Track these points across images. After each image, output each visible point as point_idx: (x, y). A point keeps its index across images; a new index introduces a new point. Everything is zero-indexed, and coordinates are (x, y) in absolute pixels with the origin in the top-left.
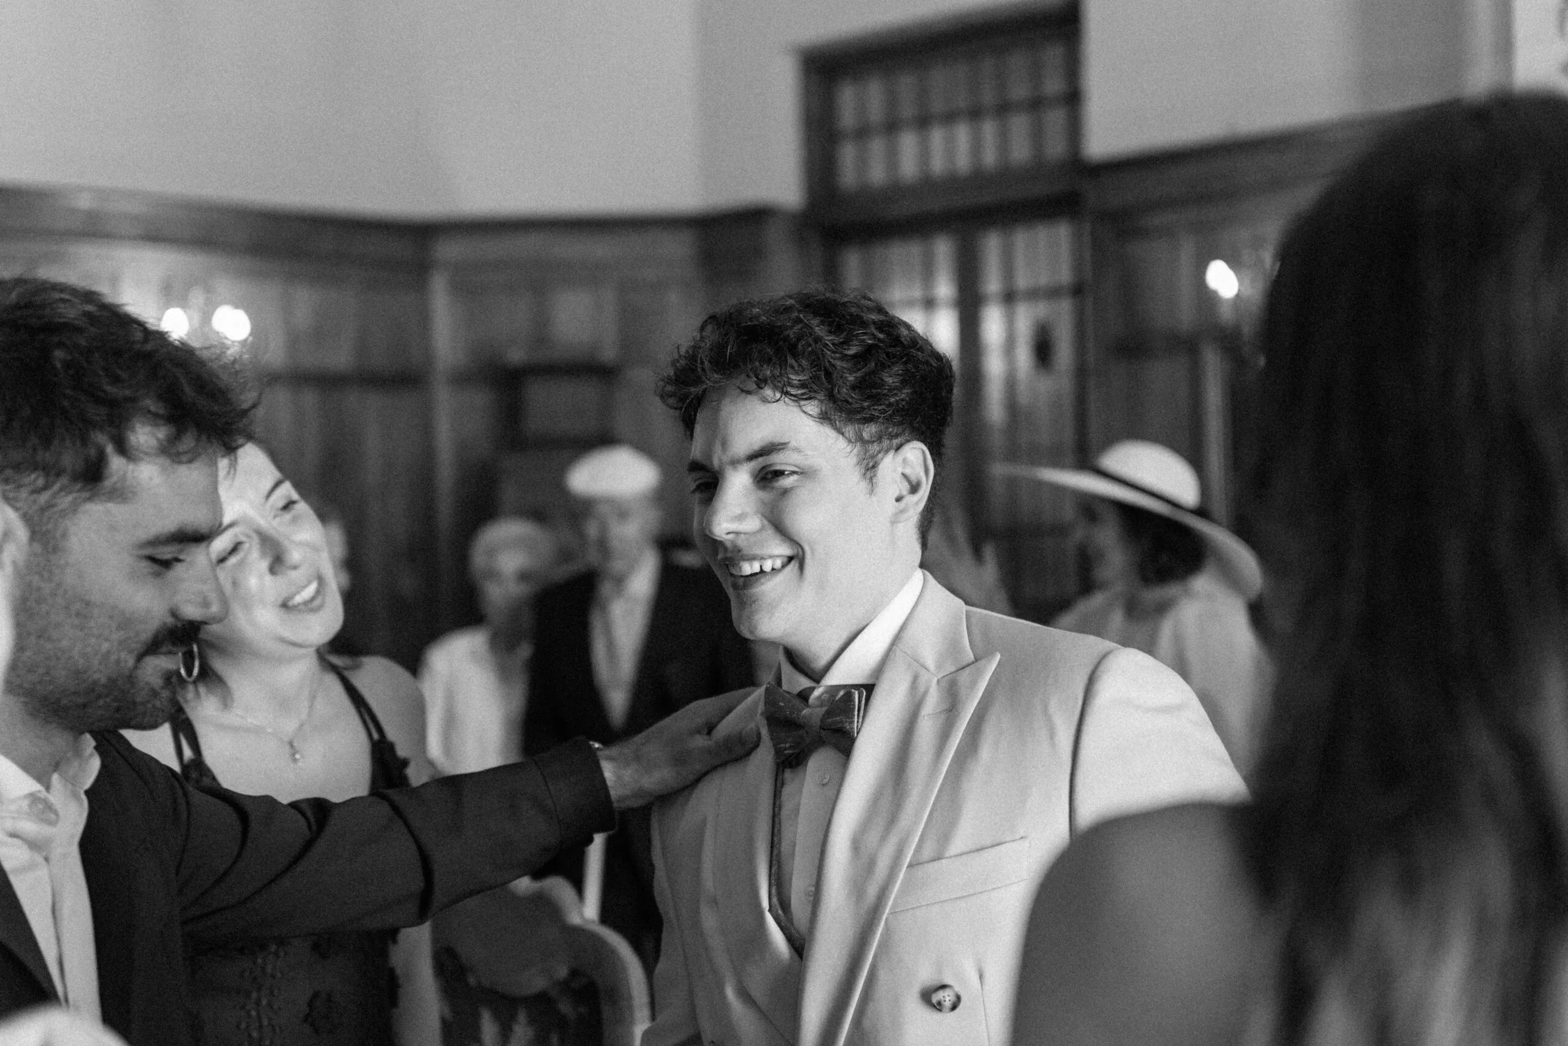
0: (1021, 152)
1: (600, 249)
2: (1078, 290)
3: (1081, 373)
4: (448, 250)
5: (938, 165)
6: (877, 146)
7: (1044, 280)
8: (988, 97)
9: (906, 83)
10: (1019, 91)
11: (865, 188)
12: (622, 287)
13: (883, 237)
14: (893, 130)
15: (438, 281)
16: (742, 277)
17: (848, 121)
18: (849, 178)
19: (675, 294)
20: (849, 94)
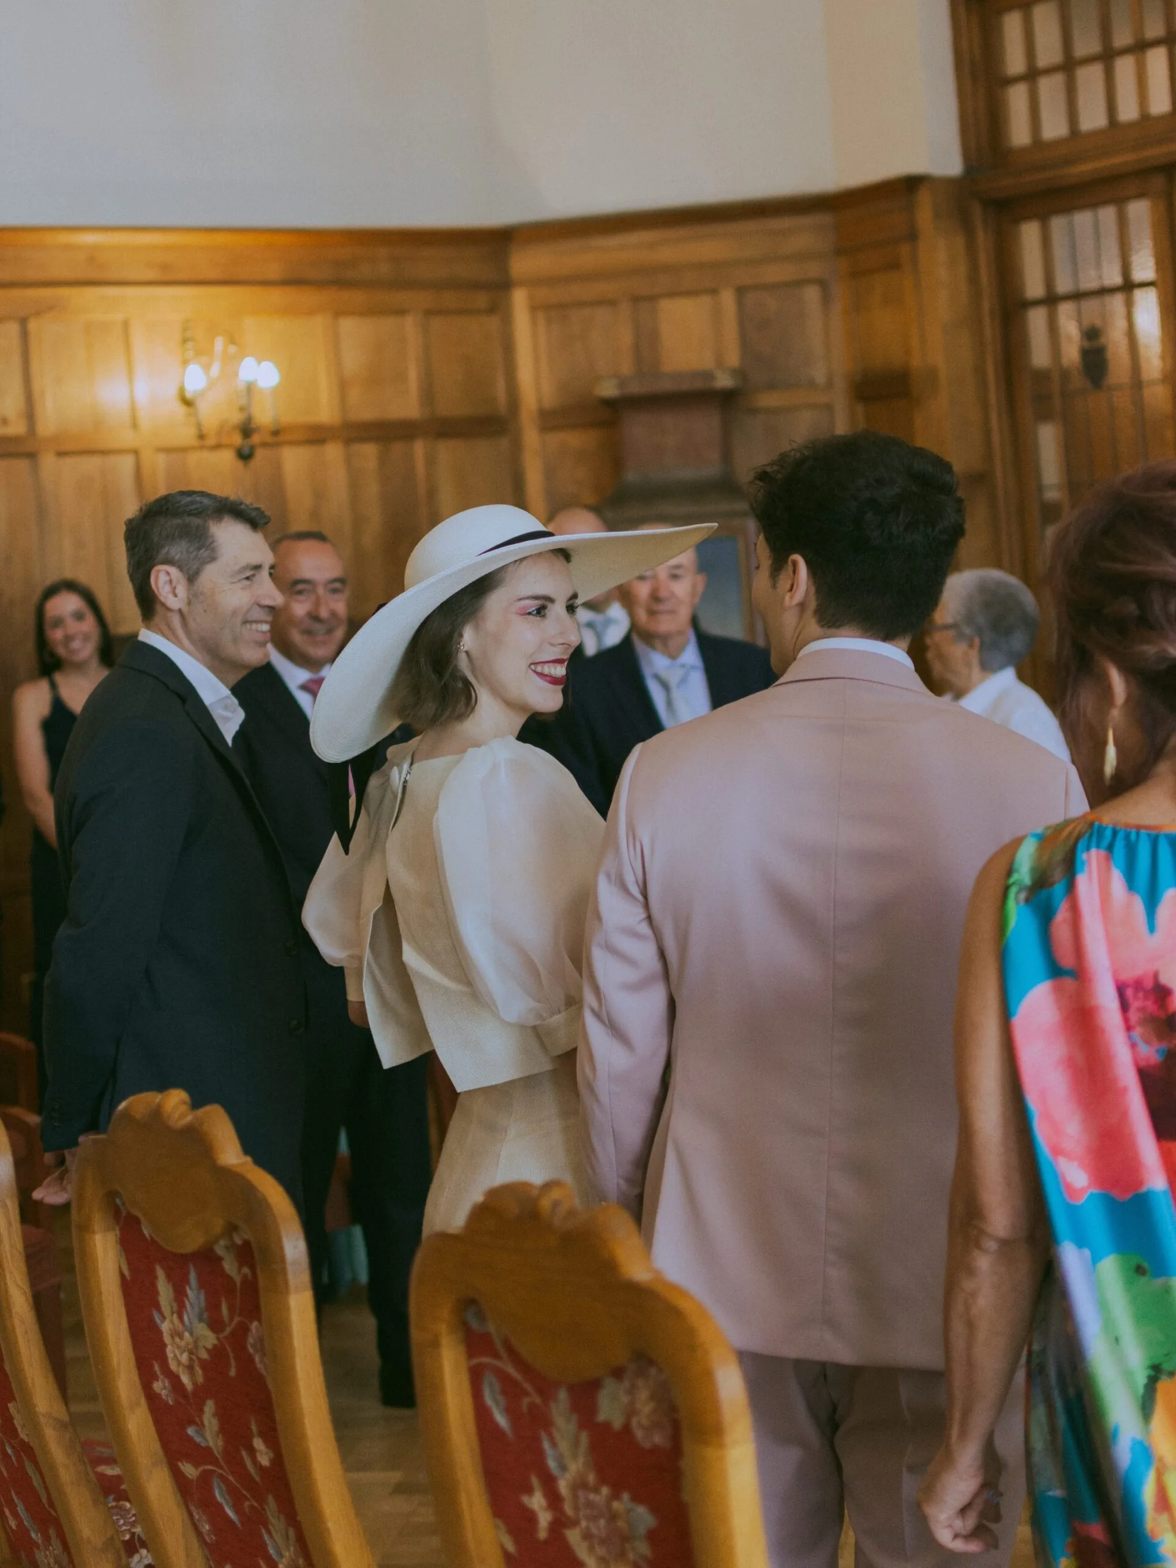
1: (710, 246)
4: (524, 262)
6: (1050, 88)
11: (1037, 142)
12: (741, 291)
13: (1068, 209)
14: (1069, 66)
15: (519, 298)
16: (894, 265)
17: (1015, 62)
18: (1019, 135)
19: (812, 295)
20: (1012, 25)
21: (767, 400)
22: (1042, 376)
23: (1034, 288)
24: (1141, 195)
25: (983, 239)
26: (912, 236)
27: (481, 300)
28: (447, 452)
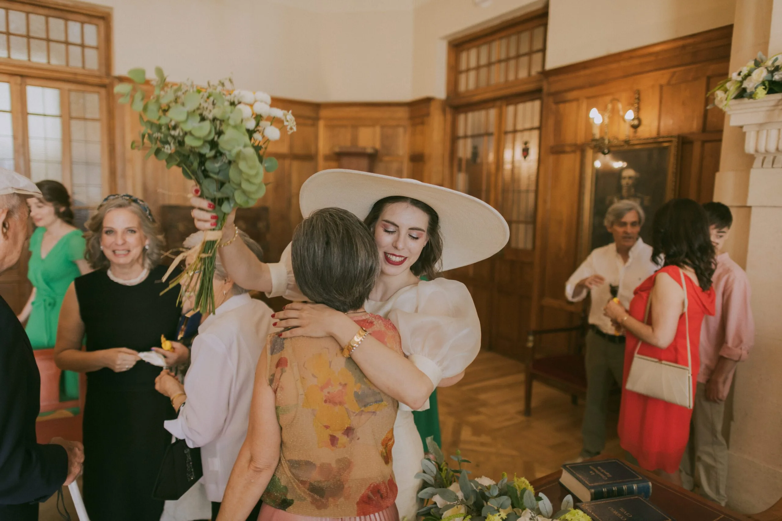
0: (523, 74)
1: (375, 113)
2: (539, 128)
3: (540, 161)
4: (324, 113)
5: (493, 81)
6: (472, 74)
7: (528, 125)
8: (513, 53)
9: (484, 50)
10: (524, 49)
11: (467, 91)
12: (383, 127)
13: (473, 110)
14: (478, 68)
15: (321, 124)
16: (423, 123)
17: (463, 66)
18: (462, 88)
19: (401, 130)
20: (464, 56)
21: (386, 159)
22: (460, 160)
23: (461, 132)
24: (493, 107)
25: (449, 117)
26: (428, 115)
27: (309, 122)
28: (296, 164)
